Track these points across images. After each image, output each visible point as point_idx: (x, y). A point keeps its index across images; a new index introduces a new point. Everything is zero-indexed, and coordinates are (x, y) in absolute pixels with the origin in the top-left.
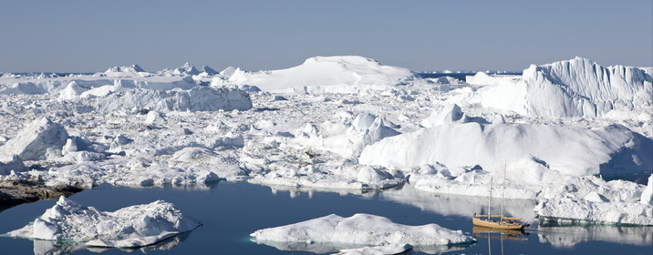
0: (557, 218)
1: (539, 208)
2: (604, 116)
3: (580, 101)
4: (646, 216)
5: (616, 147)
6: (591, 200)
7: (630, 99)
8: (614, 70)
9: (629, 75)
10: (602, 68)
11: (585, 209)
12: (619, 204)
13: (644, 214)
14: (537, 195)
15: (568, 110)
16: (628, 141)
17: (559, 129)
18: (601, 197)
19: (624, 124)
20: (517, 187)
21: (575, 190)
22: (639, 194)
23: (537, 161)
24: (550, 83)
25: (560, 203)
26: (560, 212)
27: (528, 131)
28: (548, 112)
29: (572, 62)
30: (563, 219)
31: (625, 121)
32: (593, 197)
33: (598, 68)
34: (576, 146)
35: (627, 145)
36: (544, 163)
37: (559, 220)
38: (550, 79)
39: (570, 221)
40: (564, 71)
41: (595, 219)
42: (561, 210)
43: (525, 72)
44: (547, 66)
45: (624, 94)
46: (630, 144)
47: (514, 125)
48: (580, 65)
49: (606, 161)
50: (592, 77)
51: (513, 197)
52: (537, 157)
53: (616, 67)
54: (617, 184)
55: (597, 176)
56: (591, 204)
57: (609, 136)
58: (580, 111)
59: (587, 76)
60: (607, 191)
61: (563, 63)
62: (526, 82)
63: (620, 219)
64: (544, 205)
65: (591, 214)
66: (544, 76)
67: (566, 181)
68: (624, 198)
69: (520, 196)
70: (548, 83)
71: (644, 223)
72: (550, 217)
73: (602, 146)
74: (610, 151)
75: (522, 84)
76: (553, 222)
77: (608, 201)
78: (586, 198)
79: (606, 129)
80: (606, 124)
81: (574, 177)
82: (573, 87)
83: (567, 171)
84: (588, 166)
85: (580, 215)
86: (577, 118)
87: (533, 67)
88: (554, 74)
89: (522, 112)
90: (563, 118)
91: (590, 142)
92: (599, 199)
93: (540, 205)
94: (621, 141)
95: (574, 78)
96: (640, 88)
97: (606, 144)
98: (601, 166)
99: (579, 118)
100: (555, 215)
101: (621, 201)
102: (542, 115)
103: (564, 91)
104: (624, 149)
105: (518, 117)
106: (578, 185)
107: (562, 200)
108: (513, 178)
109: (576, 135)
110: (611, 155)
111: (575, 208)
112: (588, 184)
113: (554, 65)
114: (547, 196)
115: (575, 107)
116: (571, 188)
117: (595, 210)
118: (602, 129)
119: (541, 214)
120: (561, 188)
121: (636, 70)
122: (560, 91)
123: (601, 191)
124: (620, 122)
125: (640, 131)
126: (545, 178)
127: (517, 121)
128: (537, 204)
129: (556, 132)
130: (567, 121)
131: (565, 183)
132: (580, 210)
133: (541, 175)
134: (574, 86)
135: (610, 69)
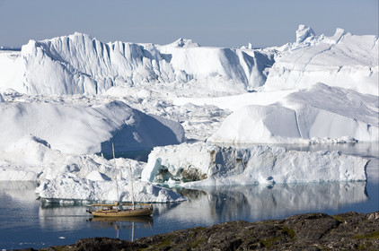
0: (59, 199)
1: (40, 190)
2: (105, 93)
3: (80, 78)
4: (146, 193)
5: (117, 124)
6: (92, 179)
7: (130, 76)
8: (113, 46)
9: (128, 51)
10: (101, 44)
11: (86, 189)
12: (120, 183)
13: (144, 191)
14: (38, 176)
15: (69, 87)
16: (128, 119)
17: (60, 107)
18: (103, 175)
19: (124, 101)
20: (17, 169)
21: (77, 169)
22: (139, 171)
23: (38, 141)
24: (49, 59)
25: (62, 183)
26: (62, 193)
27: (28, 109)
28: (48, 90)
29: (72, 37)
30: (65, 200)
31: (125, 98)
32: (95, 176)
33: (98, 43)
34: (78, 124)
35: (127, 122)
36: (45, 143)
37: (61, 202)
38: (49, 55)
39: (72, 202)
40: (64, 47)
41: (96, 199)
42: (63, 190)
43: (23, 47)
44: (46, 41)
45: (124, 71)
46: (131, 121)
47: (13, 104)
48: (81, 41)
49: (107, 139)
50: (92, 54)
51: (13, 179)
52: (38, 136)
53: (116, 43)
54: (119, 162)
55: (99, 154)
56: (92, 183)
57: (110, 114)
58: (81, 88)
59: (87, 52)
60: (109, 169)
61: (62, 38)
62: (25, 58)
63: (122, 197)
64: (46, 187)
65: (92, 193)
66: (43, 52)
67: (68, 160)
68: (125, 177)
69: (20, 178)
70: (48, 59)
71: (145, 201)
72: (52, 199)
73: (104, 124)
74: (111, 129)
75: (21, 60)
76: (54, 203)
77: (109, 179)
78: (88, 178)
79: (107, 107)
80: (107, 101)
81: (75, 157)
82: (74, 64)
83: (69, 151)
84: (90, 144)
85: (81, 194)
86: (78, 96)
87: (32, 43)
88: (54, 50)
89: (22, 91)
90: (64, 96)
91: (91, 120)
92: (100, 178)
93: (42, 186)
94: (121, 118)
95: (75, 54)
96: (140, 64)
97: (107, 121)
98: (103, 144)
99: (79, 96)
100: (56, 196)
101: (122, 179)
102: (42, 92)
103: (64, 68)
104: (125, 126)
105: (17, 95)
106: (79, 164)
107: (64, 180)
108: (13, 159)
109: (78, 112)
110: (112, 133)
111: (77, 188)
112: (90, 163)
113: (53, 41)
114: (48, 177)
115: (76, 85)
116: (72, 168)
117: (96, 190)
118: (102, 106)
119: (42, 195)
120: (63, 168)
121: (135, 46)
122: (60, 68)
123: (102, 169)
124: (121, 99)
125: (139, 107)
126: (46, 158)
127: (17, 99)
128: (38, 185)
129: (57, 110)
130: (67, 98)
131: (67, 163)
132: (82, 190)
133: (43, 155)
134: (74, 62)
135: (110, 45)
